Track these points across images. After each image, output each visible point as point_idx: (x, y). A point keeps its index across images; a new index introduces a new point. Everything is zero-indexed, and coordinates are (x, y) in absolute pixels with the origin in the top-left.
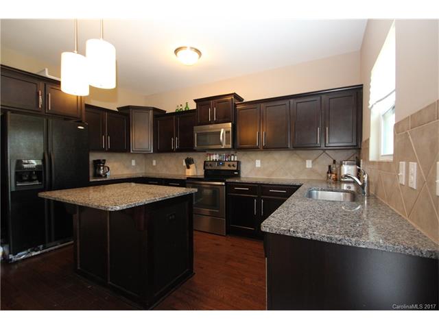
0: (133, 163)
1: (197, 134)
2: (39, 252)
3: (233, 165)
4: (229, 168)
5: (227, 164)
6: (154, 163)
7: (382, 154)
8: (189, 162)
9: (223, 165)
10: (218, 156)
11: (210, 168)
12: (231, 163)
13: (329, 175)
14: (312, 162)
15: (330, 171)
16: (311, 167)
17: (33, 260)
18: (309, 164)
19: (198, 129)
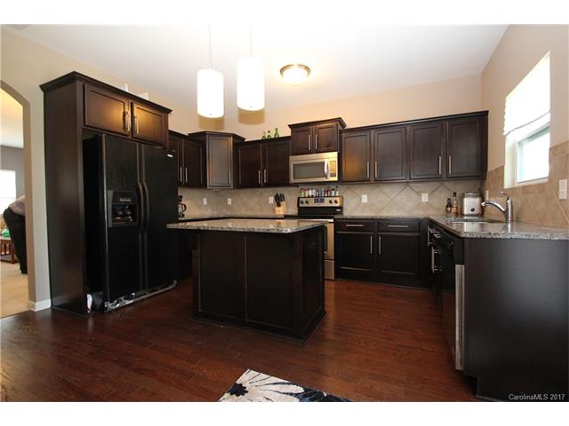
0: (205, 202)
1: (294, 165)
2: (132, 301)
3: (336, 202)
4: (330, 205)
5: (327, 200)
6: (229, 201)
7: (518, 181)
8: (279, 199)
9: (322, 201)
10: (314, 191)
11: (306, 205)
12: (333, 199)
13: (449, 209)
14: (429, 195)
15: (450, 205)
16: (427, 200)
17: (127, 310)
18: (425, 198)
19: (294, 160)
